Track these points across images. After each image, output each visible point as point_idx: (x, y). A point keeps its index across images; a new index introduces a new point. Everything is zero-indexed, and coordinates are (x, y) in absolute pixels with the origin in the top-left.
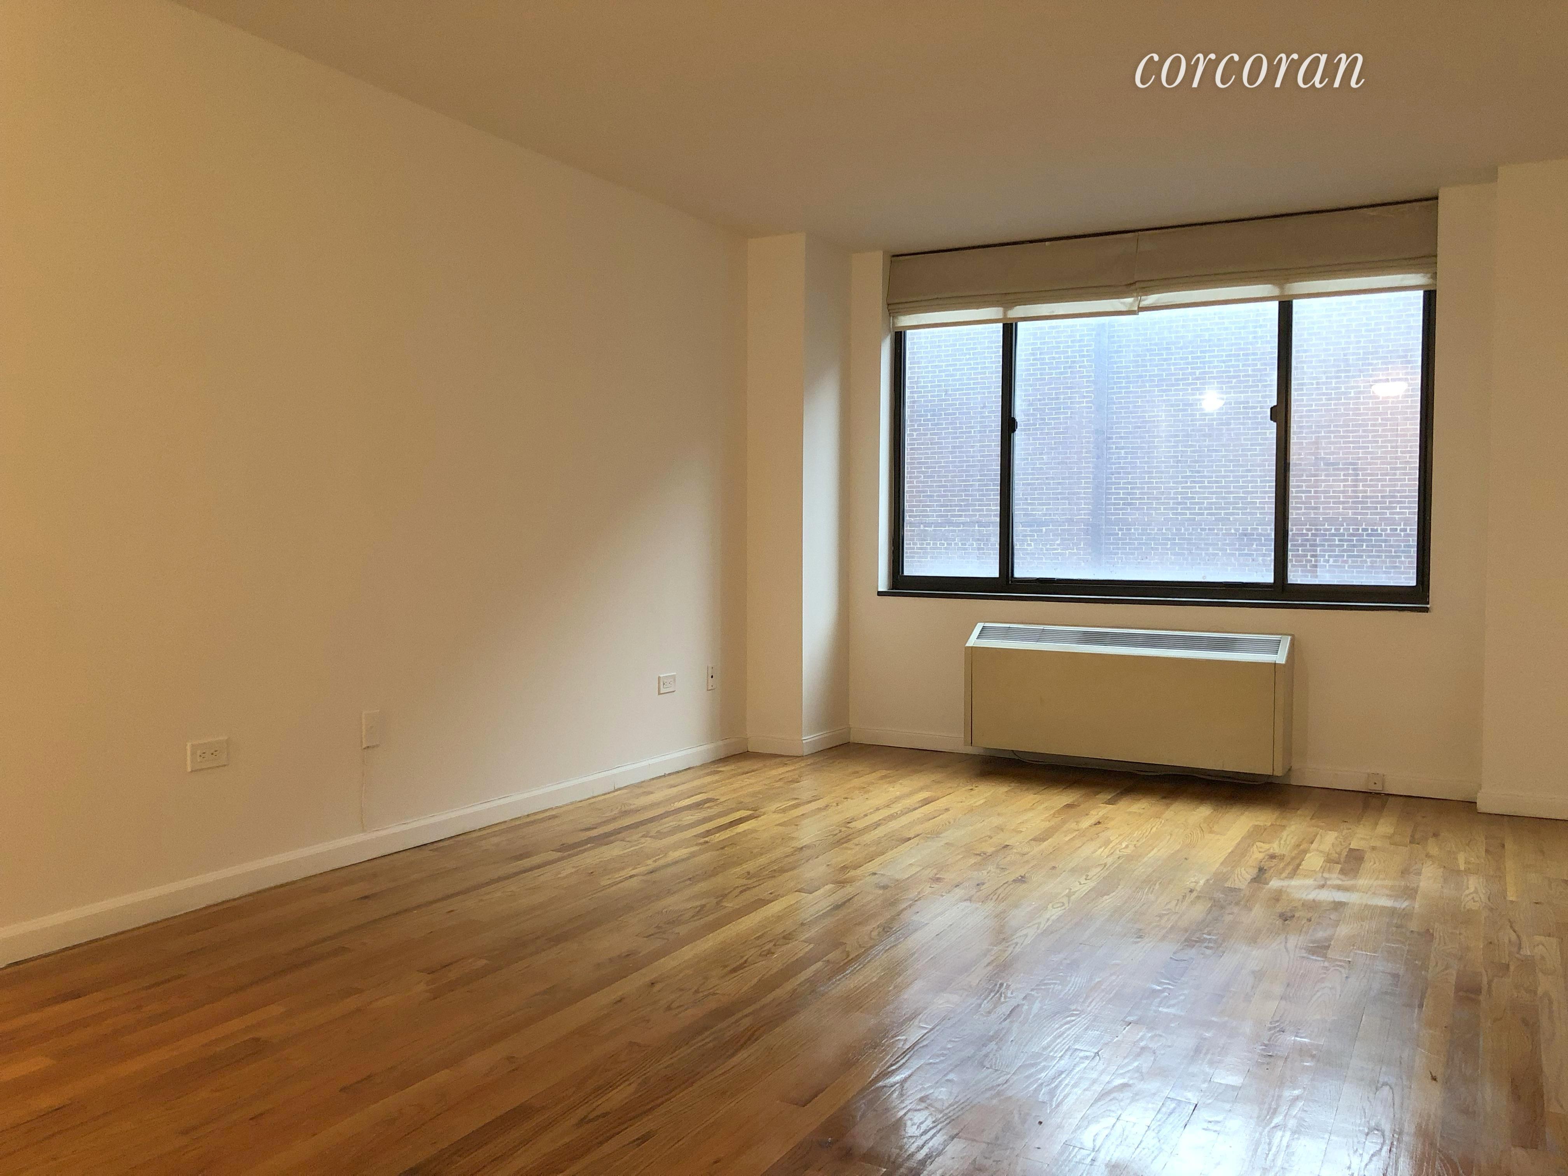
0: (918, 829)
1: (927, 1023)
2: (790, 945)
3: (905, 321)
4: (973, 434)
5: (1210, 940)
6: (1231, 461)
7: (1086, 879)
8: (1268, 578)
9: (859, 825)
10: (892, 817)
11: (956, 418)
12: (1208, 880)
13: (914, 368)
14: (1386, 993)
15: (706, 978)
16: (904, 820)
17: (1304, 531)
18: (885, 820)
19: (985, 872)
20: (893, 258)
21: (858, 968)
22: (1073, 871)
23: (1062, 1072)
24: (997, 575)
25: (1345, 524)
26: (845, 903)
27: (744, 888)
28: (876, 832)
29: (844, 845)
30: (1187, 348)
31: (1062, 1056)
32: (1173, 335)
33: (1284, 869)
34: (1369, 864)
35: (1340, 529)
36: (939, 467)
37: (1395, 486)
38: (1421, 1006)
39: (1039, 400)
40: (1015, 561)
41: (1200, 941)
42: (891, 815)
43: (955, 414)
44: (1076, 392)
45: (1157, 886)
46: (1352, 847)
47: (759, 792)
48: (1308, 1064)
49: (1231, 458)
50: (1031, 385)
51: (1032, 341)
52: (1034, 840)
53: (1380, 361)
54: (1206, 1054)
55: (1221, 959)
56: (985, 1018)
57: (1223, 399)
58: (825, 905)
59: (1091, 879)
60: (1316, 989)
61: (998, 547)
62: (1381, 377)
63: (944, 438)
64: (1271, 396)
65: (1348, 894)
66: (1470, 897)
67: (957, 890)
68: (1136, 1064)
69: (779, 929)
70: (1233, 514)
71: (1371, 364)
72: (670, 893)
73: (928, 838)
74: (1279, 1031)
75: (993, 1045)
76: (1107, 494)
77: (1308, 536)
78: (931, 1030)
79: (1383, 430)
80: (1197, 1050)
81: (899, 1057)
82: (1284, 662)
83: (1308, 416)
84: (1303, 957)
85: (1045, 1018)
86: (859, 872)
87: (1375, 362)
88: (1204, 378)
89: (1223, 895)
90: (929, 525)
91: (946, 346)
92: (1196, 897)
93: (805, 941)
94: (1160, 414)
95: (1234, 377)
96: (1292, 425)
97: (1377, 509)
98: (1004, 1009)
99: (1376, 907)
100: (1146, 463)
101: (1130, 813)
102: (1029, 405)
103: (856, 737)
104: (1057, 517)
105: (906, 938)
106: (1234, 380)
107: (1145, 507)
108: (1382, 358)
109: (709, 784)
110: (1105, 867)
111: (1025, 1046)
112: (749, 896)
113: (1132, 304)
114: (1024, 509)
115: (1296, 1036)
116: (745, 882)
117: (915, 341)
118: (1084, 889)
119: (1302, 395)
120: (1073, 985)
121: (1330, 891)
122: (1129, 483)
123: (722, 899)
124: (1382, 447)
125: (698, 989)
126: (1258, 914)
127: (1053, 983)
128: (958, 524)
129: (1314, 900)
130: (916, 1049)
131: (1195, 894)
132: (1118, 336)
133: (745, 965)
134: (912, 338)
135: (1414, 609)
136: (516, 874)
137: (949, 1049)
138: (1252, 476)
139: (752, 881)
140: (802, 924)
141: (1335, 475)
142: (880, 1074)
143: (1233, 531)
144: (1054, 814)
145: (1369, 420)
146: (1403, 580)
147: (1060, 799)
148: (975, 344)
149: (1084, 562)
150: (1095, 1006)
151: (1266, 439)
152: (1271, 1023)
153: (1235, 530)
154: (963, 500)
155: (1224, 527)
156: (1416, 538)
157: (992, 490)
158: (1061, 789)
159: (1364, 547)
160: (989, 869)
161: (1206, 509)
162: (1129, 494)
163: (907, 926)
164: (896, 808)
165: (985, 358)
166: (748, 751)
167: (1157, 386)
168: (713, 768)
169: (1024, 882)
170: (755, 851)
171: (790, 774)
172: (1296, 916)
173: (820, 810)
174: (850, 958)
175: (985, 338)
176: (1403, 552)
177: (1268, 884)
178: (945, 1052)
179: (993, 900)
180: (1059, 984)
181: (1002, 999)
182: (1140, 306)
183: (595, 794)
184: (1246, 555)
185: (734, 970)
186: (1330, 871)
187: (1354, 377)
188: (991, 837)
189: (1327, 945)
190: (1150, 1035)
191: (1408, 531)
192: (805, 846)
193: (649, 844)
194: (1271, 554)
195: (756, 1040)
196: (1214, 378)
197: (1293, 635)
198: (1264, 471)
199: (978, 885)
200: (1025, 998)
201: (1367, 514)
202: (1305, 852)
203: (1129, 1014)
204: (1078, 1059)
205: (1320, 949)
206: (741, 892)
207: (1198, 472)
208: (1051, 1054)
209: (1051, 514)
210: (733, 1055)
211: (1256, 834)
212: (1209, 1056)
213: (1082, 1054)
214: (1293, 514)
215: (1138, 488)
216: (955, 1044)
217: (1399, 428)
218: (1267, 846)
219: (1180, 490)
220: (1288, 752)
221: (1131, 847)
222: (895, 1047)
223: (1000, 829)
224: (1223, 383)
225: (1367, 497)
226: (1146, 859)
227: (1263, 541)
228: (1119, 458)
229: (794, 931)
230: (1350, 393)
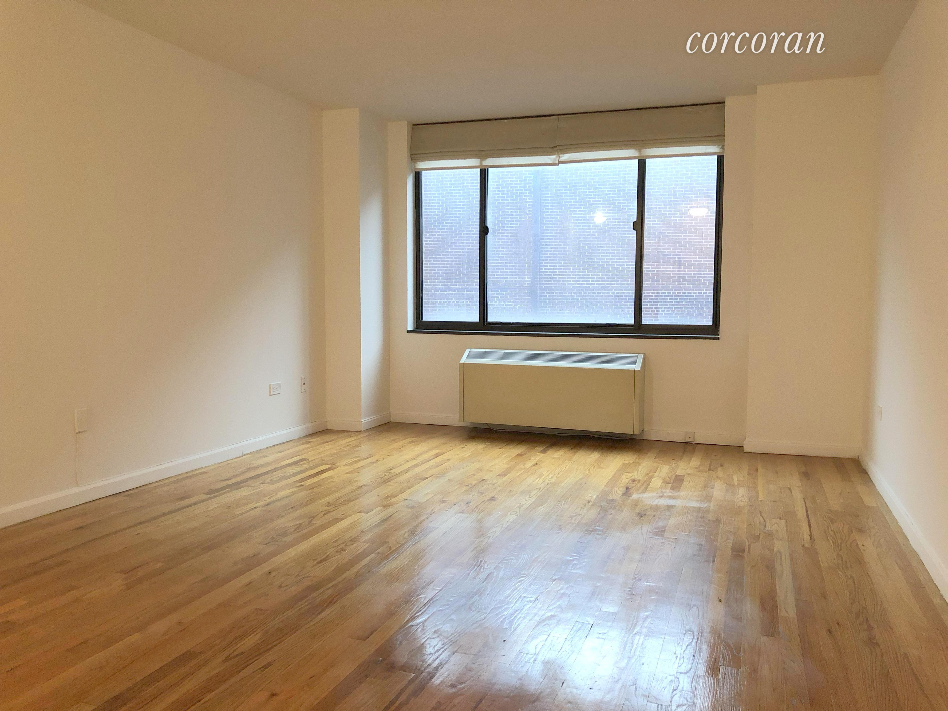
0: (432, 472)
1: (438, 586)
2: (354, 545)
3: (421, 165)
4: (462, 235)
5: (599, 530)
6: (610, 253)
7: (529, 497)
8: (631, 321)
9: (396, 471)
10: (416, 466)
11: (453, 226)
12: (598, 496)
13: (427, 194)
14: (695, 555)
15: (304, 568)
16: (424, 467)
17: (651, 294)
18: (412, 467)
19: (471, 496)
20: (413, 127)
21: (396, 557)
22: (522, 492)
23: (517, 611)
24: (478, 320)
25: (673, 290)
26: (388, 518)
27: (326, 512)
28: (407, 474)
29: (388, 483)
30: (586, 186)
31: (517, 601)
32: (578, 178)
33: (640, 487)
34: (686, 484)
35: (671, 292)
36: (443, 255)
37: (701, 268)
38: (713, 561)
39: (502, 216)
40: (488, 312)
41: (594, 530)
42: (416, 464)
43: (452, 223)
44: (522, 212)
45: (569, 500)
46: (677, 474)
47: (335, 454)
48: (653, 597)
49: (610, 251)
50: (496, 207)
51: (497, 180)
52: (499, 475)
53: (693, 196)
54: (598, 595)
55: (606, 541)
56: (472, 582)
57: (606, 217)
58: (376, 519)
59: (532, 497)
60: (658, 555)
61: (479, 304)
62: (694, 205)
63: (446, 238)
64: (633, 215)
65: (675, 501)
66: (740, 499)
67: (455, 507)
68: (559, 603)
69: (348, 536)
70: (611, 284)
71: (688, 197)
72: (279, 517)
73: (438, 477)
74: (638, 580)
75: (476, 597)
76: (540, 272)
77: (653, 297)
78: (441, 590)
79: (695, 236)
80: (593, 593)
81: (422, 607)
82: (639, 369)
83: (654, 227)
84: (651, 537)
85: (506, 580)
86: (396, 499)
87: (691, 196)
88: (595, 204)
89: (607, 504)
90: (436, 290)
91: (446, 181)
92: (591, 505)
93: (364, 542)
94: (571, 225)
95: (612, 204)
96: (645, 232)
97: (691, 281)
98: (483, 576)
99: (690, 507)
100: (563, 254)
101: (554, 458)
102: (496, 218)
103: (395, 418)
104: (512, 286)
105: (425, 536)
106: (612, 206)
107: (562, 280)
108: (694, 194)
109: (303, 450)
110: (540, 490)
111: (495, 596)
112: (330, 517)
113: (555, 159)
114: (492, 281)
115: (647, 582)
116: (327, 508)
117: (427, 177)
118: (529, 502)
119: (650, 215)
120: (522, 559)
121: (666, 499)
122: (553, 266)
123: (312, 520)
124: (694, 245)
125: (298, 574)
126: (626, 514)
127: (511, 559)
128: (454, 290)
129: (657, 505)
130: (431, 602)
131: (590, 504)
132: (547, 178)
133: (328, 558)
134: (426, 176)
135: (711, 338)
136: (179, 509)
137: (451, 601)
138: (622, 262)
139: (330, 508)
140: (362, 532)
141: (668, 262)
142: (411, 618)
143: (611, 294)
144: (511, 460)
145: (687, 229)
146: (705, 322)
147: (513, 451)
148: (463, 180)
149: (527, 312)
150: (535, 571)
151: (630, 240)
152: (633, 576)
153: (612, 293)
154: (457, 275)
155: (606, 292)
156: (712, 298)
157: (474, 269)
158: (515, 445)
159: (684, 303)
160: (474, 493)
161: (596, 281)
162: (553, 272)
163: (426, 530)
164: (419, 460)
165: (469, 189)
166: (327, 429)
167: (569, 208)
168: (305, 440)
169: (494, 500)
170: (333, 489)
171: (355, 442)
172: (647, 514)
173: (373, 463)
174: (392, 550)
175: (469, 177)
176: (705, 305)
177: (631, 496)
178: (449, 603)
179: (476, 512)
180: (514, 559)
181: (482, 570)
182: (560, 160)
183: (230, 458)
184: (619, 308)
185: (321, 562)
186: (665, 488)
187: (679, 204)
188: (474, 475)
189: (664, 530)
190: (566, 586)
191: (708, 293)
192: (364, 485)
193: (265, 487)
194: (632, 307)
195: (335, 603)
196: (601, 204)
197: (644, 354)
198: (629, 259)
199: (467, 503)
200: (494, 569)
201: (685, 284)
202: (652, 477)
203: (554, 575)
204: (526, 602)
205: (660, 532)
206: (324, 515)
207: (592, 259)
208: (510, 600)
209: (508, 284)
210: (320, 613)
211: (624, 467)
212: (599, 596)
213: (528, 599)
214: (644, 284)
215: (558, 269)
216: (454, 598)
217: (703, 234)
218: (630, 475)
219: (581, 270)
220: (642, 421)
221: (555, 478)
222: (419, 602)
223: (480, 470)
224: (606, 207)
225: (686, 274)
226: (563, 484)
227: (628, 300)
228: (547, 251)
229: (358, 536)
230: (677, 214)
